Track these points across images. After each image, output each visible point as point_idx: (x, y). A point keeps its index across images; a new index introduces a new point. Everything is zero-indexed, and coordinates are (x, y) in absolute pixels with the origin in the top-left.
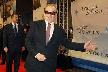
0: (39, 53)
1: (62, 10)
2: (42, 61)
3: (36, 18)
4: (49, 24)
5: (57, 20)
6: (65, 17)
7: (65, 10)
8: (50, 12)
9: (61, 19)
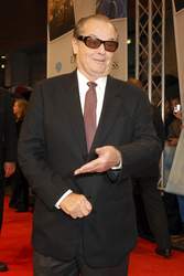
0: (69, 191)
1: (144, 39)
2: (81, 216)
3: (59, 67)
4: (93, 85)
5: (129, 73)
6: (153, 60)
7: (153, 38)
8: (102, 42)
9: (140, 68)
